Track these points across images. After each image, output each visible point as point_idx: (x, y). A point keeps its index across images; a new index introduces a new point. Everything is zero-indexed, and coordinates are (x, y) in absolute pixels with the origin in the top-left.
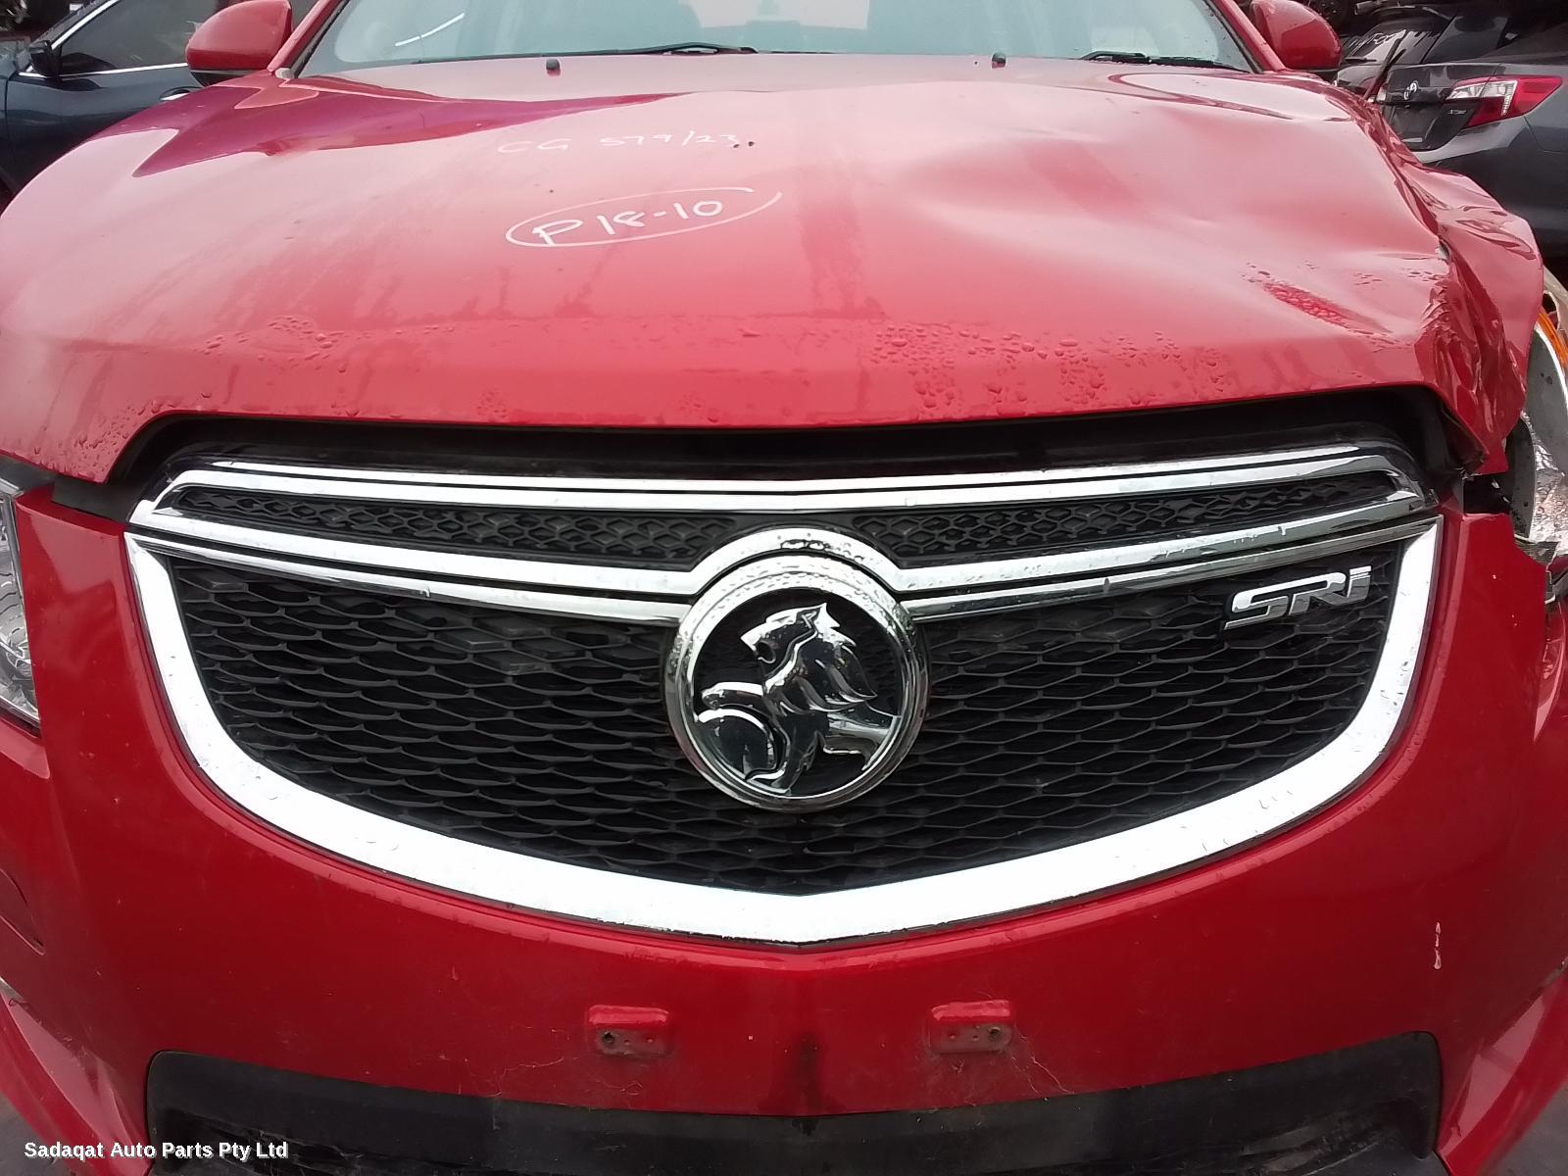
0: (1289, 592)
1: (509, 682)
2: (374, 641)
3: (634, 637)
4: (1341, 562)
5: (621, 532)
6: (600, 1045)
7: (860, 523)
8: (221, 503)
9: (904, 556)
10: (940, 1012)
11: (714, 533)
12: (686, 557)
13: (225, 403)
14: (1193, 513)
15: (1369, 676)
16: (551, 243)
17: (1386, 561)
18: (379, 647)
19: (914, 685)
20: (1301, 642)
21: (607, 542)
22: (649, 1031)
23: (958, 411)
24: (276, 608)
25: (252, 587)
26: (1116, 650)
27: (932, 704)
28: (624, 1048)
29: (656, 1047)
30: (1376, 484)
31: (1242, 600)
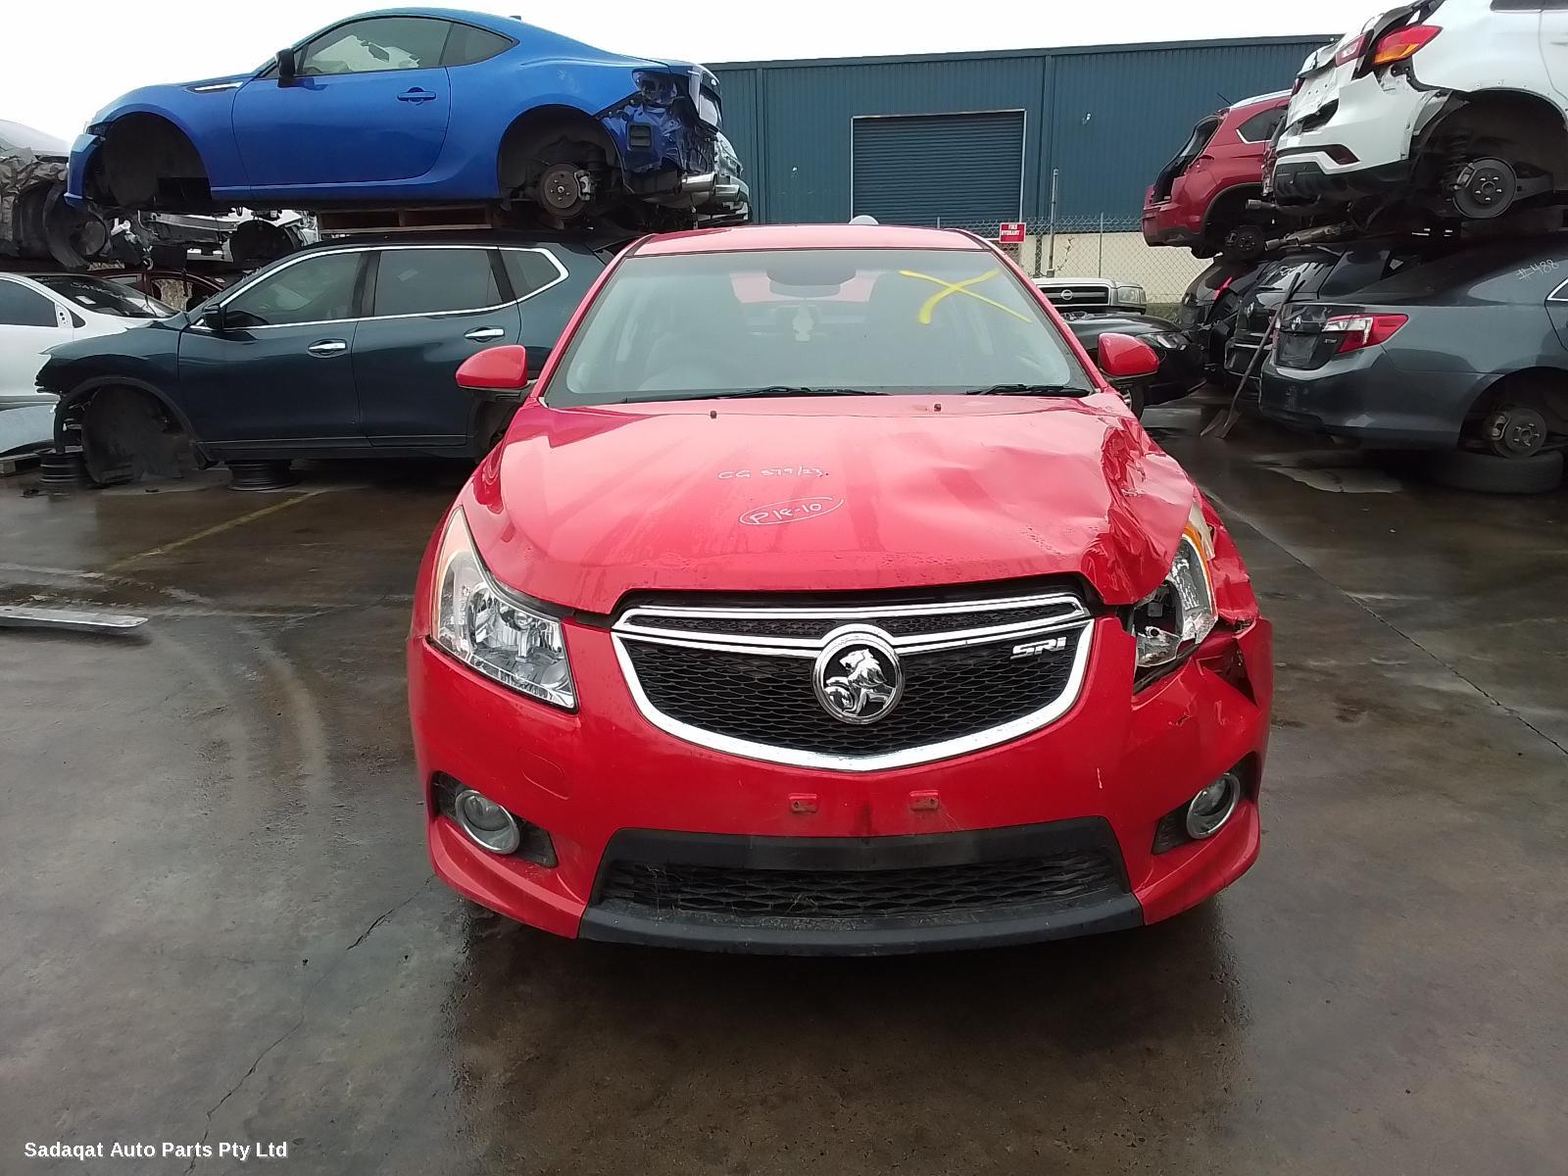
0: (1034, 647)
1: (756, 681)
2: (706, 668)
3: (801, 664)
4: (1055, 635)
5: (795, 627)
6: (793, 807)
7: (879, 622)
8: (648, 621)
9: (895, 633)
10: (913, 794)
11: (828, 627)
12: (819, 635)
13: (654, 584)
14: (996, 618)
15: (1068, 678)
16: (758, 523)
17: (1073, 635)
18: (708, 670)
19: (900, 679)
20: (1042, 665)
21: (790, 630)
22: (811, 802)
23: (912, 584)
24: (668, 658)
25: (659, 651)
26: (972, 667)
27: (907, 686)
28: (801, 809)
29: (813, 808)
30: (1068, 608)
31: (1017, 649)
